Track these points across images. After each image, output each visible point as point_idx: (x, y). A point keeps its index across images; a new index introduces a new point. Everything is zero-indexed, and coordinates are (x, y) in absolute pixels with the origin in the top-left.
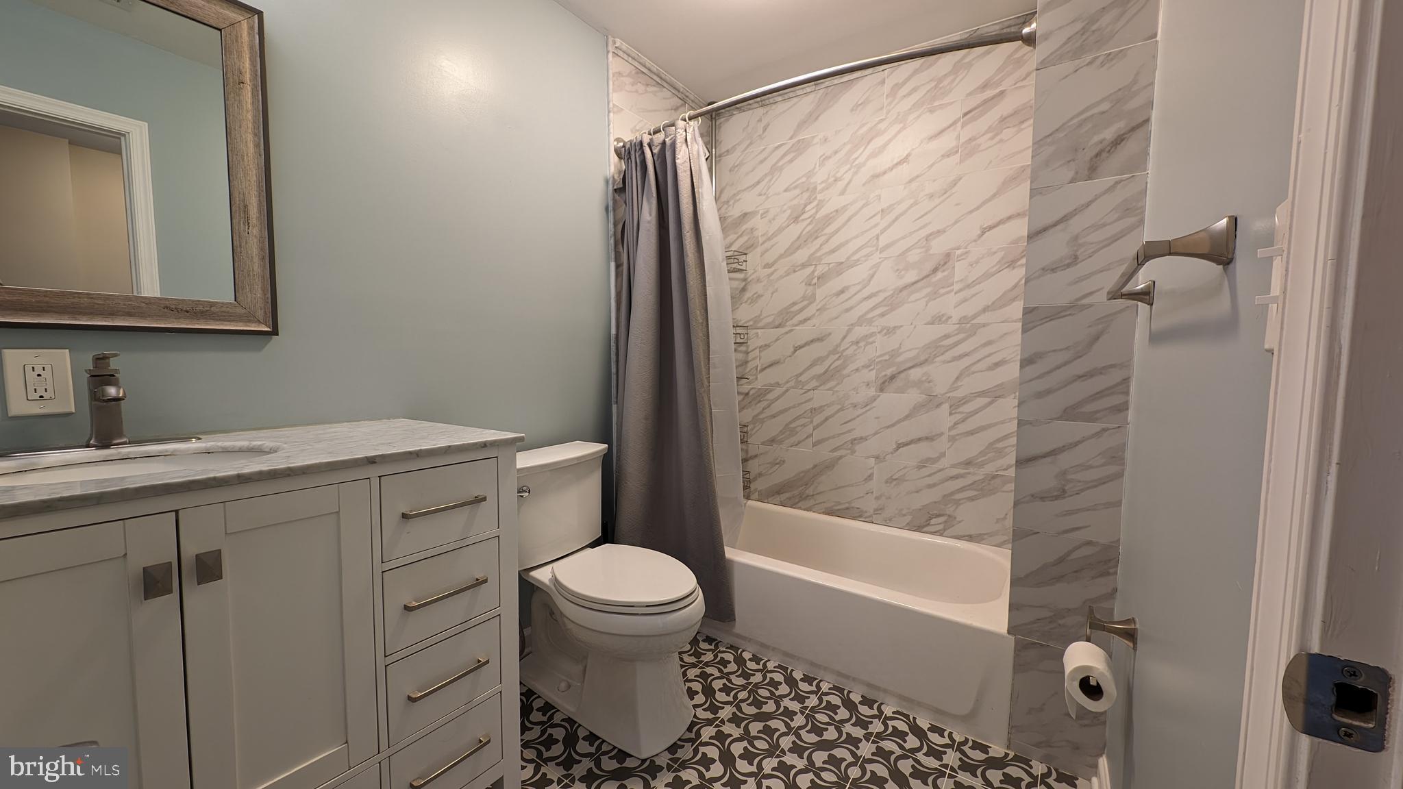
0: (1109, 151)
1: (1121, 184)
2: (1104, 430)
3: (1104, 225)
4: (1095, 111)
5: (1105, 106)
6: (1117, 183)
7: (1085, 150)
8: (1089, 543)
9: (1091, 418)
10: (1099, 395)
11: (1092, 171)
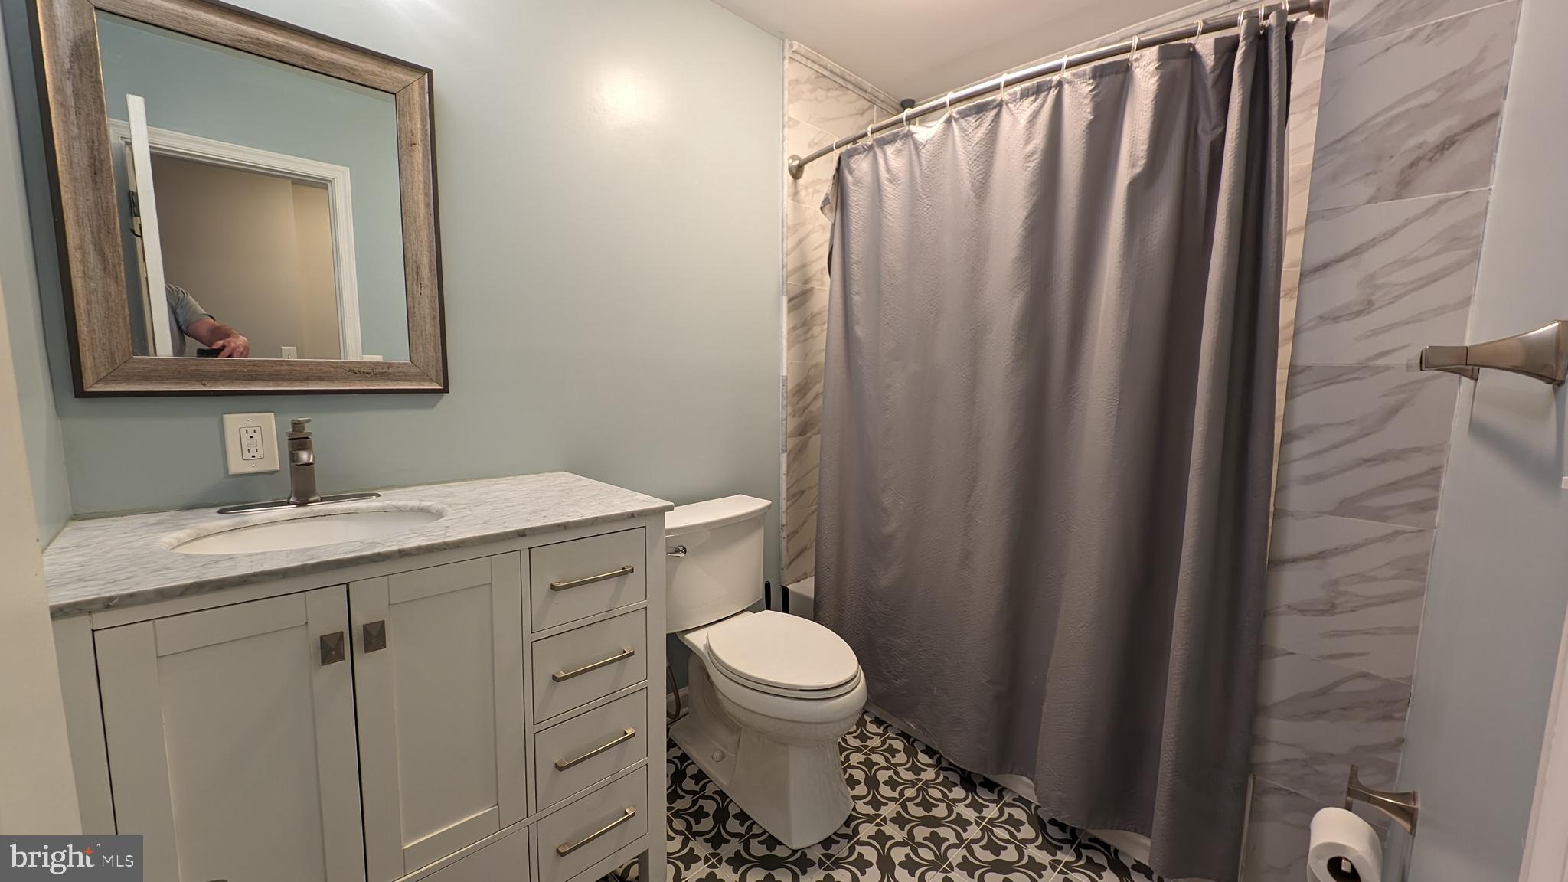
0: (1431, 159)
1: (1448, 204)
2: (1397, 533)
3: (1417, 260)
4: (1413, 103)
5: (1429, 97)
6: (1441, 202)
7: (1393, 160)
8: (1365, 675)
9: (1379, 515)
10: (1394, 486)
11: (1403, 186)
